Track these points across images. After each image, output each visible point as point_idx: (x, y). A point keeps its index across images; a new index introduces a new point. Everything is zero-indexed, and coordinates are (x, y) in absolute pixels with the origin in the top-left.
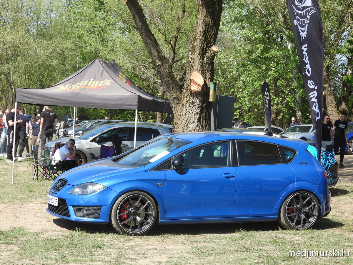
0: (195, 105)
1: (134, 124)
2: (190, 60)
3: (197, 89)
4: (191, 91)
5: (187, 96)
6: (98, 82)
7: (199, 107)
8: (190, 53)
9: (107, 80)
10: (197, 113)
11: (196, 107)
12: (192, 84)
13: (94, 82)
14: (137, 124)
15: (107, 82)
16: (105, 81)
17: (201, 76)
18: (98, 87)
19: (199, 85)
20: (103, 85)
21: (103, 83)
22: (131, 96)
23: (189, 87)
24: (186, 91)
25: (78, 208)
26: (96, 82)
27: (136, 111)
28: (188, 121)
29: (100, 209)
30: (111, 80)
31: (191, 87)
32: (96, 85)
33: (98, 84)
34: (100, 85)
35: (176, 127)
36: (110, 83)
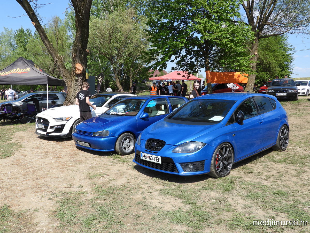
0: (79, 81)
1: (47, 92)
2: (74, 57)
3: (79, 72)
4: (76, 73)
5: (74, 76)
6: (22, 70)
7: (81, 82)
8: (74, 53)
9: (27, 68)
10: (80, 85)
11: (79, 82)
12: (76, 70)
13: (20, 70)
14: (48, 92)
15: (28, 69)
16: (26, 69)
17: (81, 65)
18: (22, 72)
19: (80, 70)
20: (25, 71)
21: (25, 70)
22: (43, 76)
23: (75, 71)
24: (73, 74)
25: (185, 164)
26: (21, 70)
27: (47, 85)
28: (75, 89)
29: (204, 163)
30: (30, 69)
31: (76, 71)
32: (21, 71)
33: (22, 71)
34: (23, 71)
35: (69, 93)
36: (29, 70)
